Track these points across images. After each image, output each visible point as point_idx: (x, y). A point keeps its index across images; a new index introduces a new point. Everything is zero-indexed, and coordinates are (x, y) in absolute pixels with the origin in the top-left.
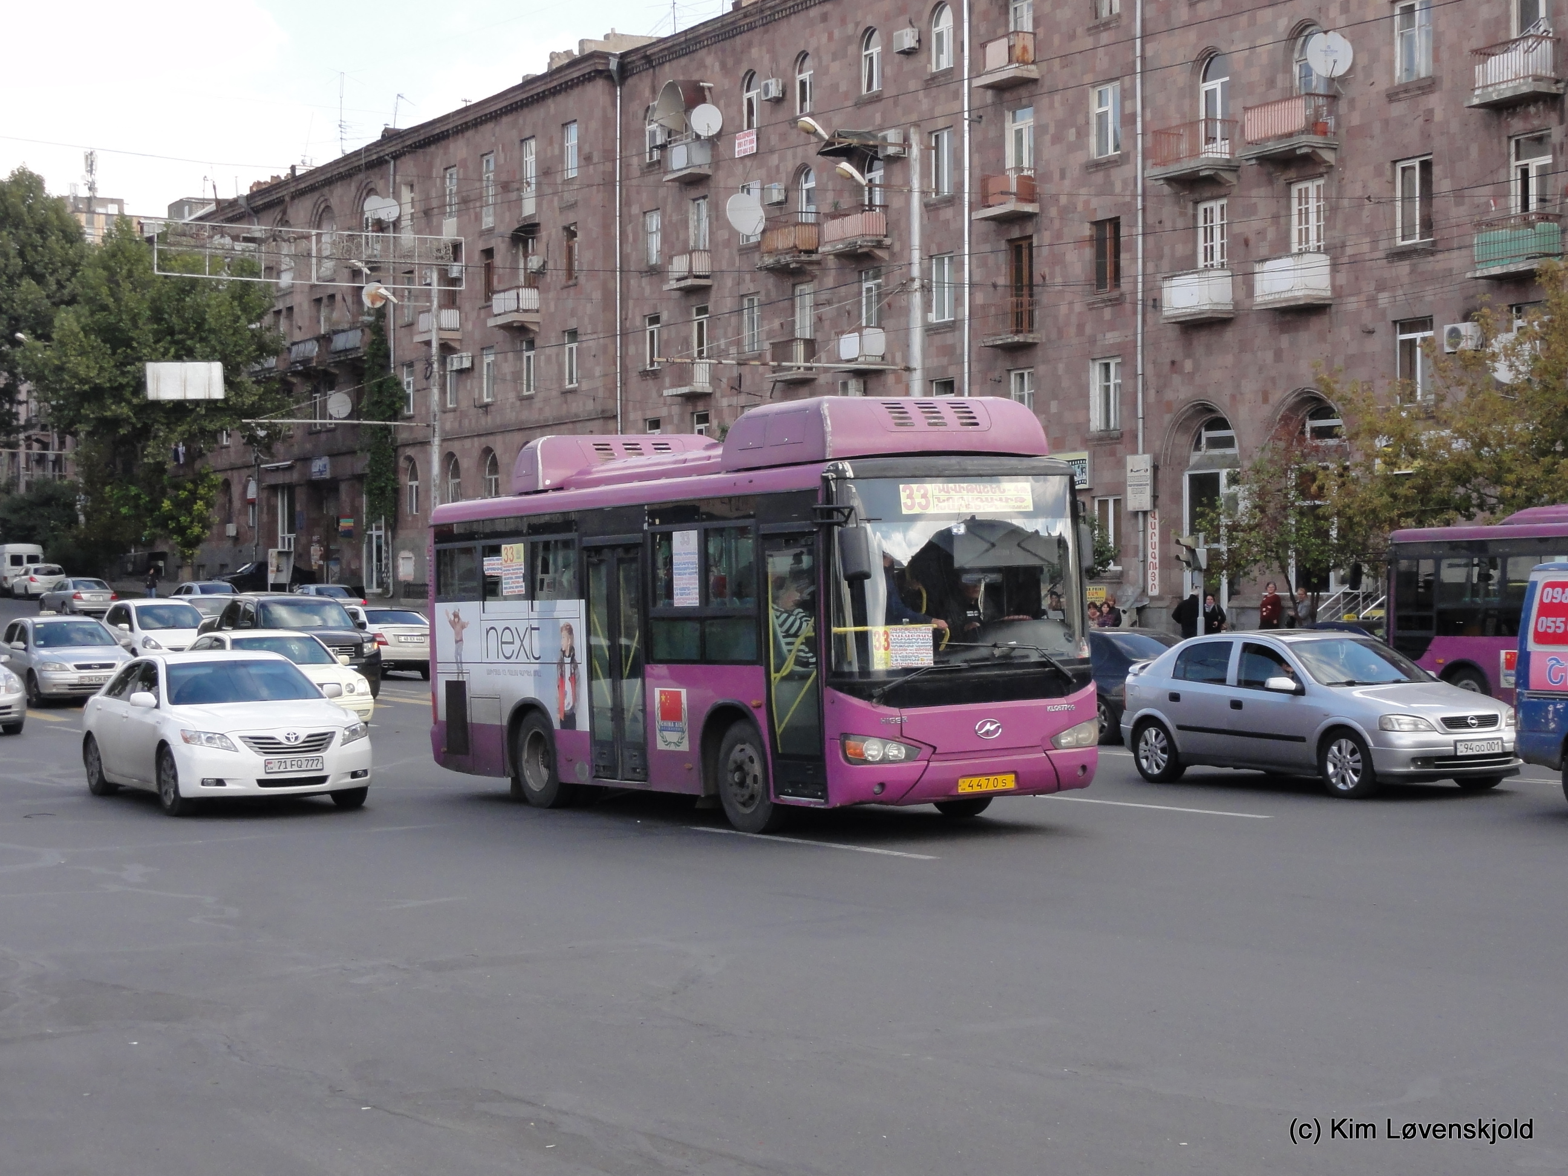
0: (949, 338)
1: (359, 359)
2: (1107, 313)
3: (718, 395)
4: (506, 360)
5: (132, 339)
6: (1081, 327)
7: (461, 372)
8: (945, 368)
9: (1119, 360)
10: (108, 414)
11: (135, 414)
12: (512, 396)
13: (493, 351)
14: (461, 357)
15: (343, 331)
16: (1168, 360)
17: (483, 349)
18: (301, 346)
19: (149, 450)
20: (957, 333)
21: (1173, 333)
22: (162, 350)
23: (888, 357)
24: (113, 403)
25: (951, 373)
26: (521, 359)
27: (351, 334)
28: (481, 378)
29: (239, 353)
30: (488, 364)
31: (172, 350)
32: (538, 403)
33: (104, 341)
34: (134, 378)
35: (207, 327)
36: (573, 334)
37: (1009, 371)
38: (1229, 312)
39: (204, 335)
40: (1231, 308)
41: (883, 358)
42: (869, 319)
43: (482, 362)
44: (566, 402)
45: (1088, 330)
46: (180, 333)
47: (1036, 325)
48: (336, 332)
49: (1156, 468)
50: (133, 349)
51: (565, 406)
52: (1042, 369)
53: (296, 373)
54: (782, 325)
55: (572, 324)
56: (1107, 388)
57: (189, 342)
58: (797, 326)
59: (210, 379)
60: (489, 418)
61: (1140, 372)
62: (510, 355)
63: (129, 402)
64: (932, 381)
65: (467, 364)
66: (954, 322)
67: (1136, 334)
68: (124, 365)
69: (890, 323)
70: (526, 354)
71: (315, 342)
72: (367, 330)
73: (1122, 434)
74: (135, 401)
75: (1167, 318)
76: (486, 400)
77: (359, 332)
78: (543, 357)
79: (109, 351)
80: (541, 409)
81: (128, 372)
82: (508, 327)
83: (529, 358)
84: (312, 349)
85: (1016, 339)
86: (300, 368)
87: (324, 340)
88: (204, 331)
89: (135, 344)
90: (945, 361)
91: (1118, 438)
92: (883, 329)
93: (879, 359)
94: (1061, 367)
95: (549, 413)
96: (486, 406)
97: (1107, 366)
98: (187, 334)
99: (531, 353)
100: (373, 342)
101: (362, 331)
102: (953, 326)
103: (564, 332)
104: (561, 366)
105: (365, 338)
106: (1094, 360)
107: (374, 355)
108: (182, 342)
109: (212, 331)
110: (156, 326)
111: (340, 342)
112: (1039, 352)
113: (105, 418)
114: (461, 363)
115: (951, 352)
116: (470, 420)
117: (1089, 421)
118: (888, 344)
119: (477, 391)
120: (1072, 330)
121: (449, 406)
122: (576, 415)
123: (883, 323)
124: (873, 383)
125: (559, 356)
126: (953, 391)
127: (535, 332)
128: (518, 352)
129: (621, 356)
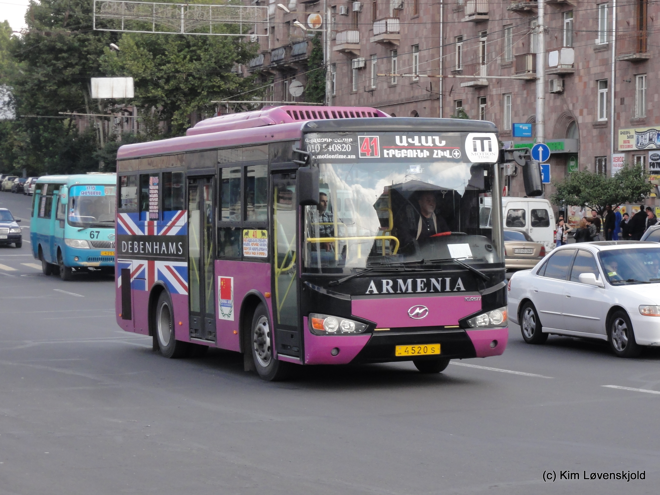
0: (605, 55)
1: (306, 60)
3: (491, 87)
4: (382, 63)
5: (165, 50)
7: (359, 69)
8: (603, 73)
10: (150, 95)
11: (166, 95)
12: (385, 86)
13: (376, 57)
14: (359, 61)
15: (299, 43)
17: (371, 55)
18: (276, 52)
19: (175, 117)
20: (609, 51)
22: (182, 56)
23: (576, 65)
24: (153, 89)
25: (606, 76)
26: (390, 62)
27: (302, 45)
28: (370, 73)
30: (374, 64)
31: (188, 57)
32: (398, 89)
33: (150, 51)
34: (165, 73)
35: (208, 42)
36: (417, 47)
37: (635, 75)
39: (206, 47)
41: (573, 66)
42: (567, 44)
43: (371, 63)
44: (412, 89)
46: (194, 45)
47: (648, 48)
48: (294, 44)
50: (166, 55)
51: (412, 92)
52: (651, 75)
53: (273, 68)
54: (523, 44)
55: (416, 42)
57: (198, 52)
58: (532, 46)
59: (126, 87)
60: (374, 98)
62: (385, 60)
63: (163, 88)
64: (597, 81)
65: (362, 65)
66: (608, 45)
68: (160, 65)
69: (577, 45)
70: (393, 59)
71: (284, 49)
72: (310, 43)
74: (166, 87)
76: (373, 87)
77: (306, 44)
78: (401, 62)
79: (152, 57)
80: (400, 94)
81: (162, 70)
82: (381, 42)
83: (395, 61)
84: (282, 54)
85: (635, 56)
86: (276, 65)
87: (288, 48)
88: (207, 45)
89: (167, 53)
90: (603, 69)
92: (573, 48)
93: (570, 67)
94: (659, 74)
95: (404, 96)
96: (372, 91)
98: (198, 46)
99: (396, 59)
100: (313, 51)
101: (307, 43)
102: (607, 47)
103: (412, 46)
105: (309, 47)
107: (314, 58)
108: (194, 51)
109: (210, 45)
110: (179, 42)
111: (297, 50)
112: (649, 64)
113: (149, 97)
114: (359, 65)
115: (606, 63)
116: (364, 99)
118: (576, 57)
119: (368, 82)
121: (354, 90)
122: (417, 97)
123: (575, 45)
124: (568, 81)
125: (410, 60)
126: (606, 87)
127: (398, 46)
128: (389, 58)
129: (442, 62)
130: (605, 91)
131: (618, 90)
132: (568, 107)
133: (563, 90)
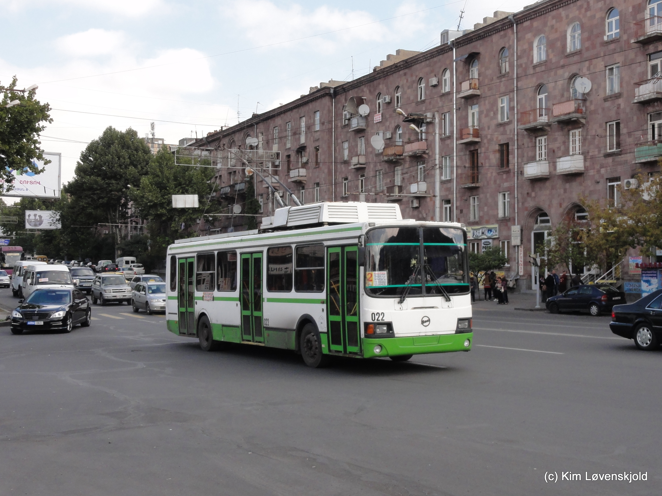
0: (449, 185)
1: (244, 193)
2: (505, 176)
6: (495, 181)
8: (447, 196)
9: (509, 192)
10: (159, 213)
11: (167, 212)
13: (290, 190)
14: (279, 192)
15: (239, 183)
16: (526, 192)
18: (224, 189)
19: (173, 225)
20: (452, 184)
21: (527, 183)
22: (177, 190)
23: (428, 192)
24: (161, 209)
25: (450, 197)
27: (241, 184)
28: (286, 199)
29: (203, 191)
31: (181, 191)
33: (158, 188)
34: (168, 200)
35: (193, 182)
36: (318, 184)
37: (470, 196)
38: (548, 176)
39: (192, 185)
40: (548, 174)
41: (426, 192)
42: (421, 179)
43: (286, 194)
45: (498, 182)
46: (184, 184)
47: (479, 181)
48: (237, 184)
49: (522, 230)
50: (167, 190)
52: (482, 196)
53: (222, 198)
54: (390, 181)
55: (318, 181)
56: (505, 202)
57: (187, 188)
58: (396, 181)
59: (194, 201)
61: (516, 196)
62: (296, 192)
63: (166, 208)
65: (281, 195)
66: (450, 180)
67: (514, 184)
68: (164, 195)
69: (428, 180)
70: (302, 191)
71: (229, 187)
72: (247, 183)
73: (510, 219)
74: (168, 208)
75: (525, 178)
78: (307, 192)
79: (159, 191)
81: (166, 198)
82: (295, 182)
83: (302, 192)
84: (228, 190)
85: (472, 185)
86: (224, 196)
87: (232, 186)
89: (168, 188)
90: (447, 193)
91: (508, 220)
92: (426, 182)
93: (424, 193)
94: (488, 195)
97: (504, 195)
98: (186, 185)
99: (303, 191)
100: (249, 187)
101: (245, 183)
102: (450, 181)
103: (315, 183)
104: (314, 195)
105: (246, 186)
106: (500, 192)
107: (249, 192)
108: (184, 187)
109: (194, 183)
110: (175, 183)
111: (238, 187)
112: (480, 190)
113: (158, 214)
115: (449, 190)
117: (498, 214)
118: (428, 188)
120: (492, 182)
123: (426, 180)
124: (422, 201)
125: (313, 192)
126: (450, 204)
127: (305, 184)
128: (299, 191)
129: (334, 192)
130: (448, 206)
131: (458, 205)
132: (423, 215)
133: (420, 206)
